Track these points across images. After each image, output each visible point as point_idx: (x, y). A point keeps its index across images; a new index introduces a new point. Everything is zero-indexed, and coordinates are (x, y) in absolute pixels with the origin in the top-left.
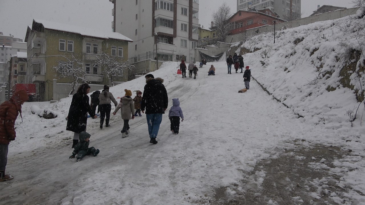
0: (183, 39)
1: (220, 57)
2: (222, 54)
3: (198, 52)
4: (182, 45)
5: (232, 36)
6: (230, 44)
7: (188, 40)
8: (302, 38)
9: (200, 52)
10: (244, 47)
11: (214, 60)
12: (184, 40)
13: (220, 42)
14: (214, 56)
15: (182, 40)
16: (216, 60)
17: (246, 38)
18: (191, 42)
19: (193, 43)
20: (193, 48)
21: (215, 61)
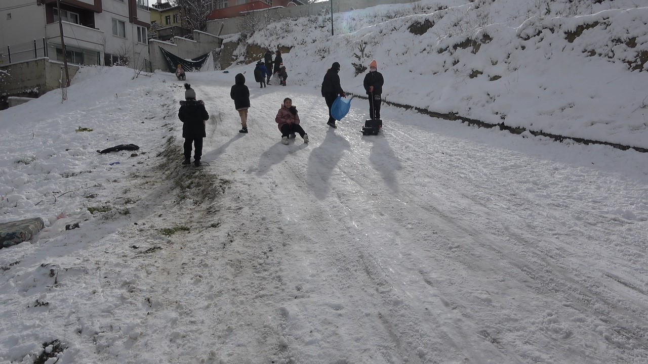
0: (117, 17)
1: (203, 62)
2: (206, 56)
3: (157, 50)
4: (115, 33)
5: (221, 22)
6: (217, 36)
7: (127, 20)
8: (424, 20)
9: (161, 49)
10: (255, 43)
11: (191, 67)
12: (120, 21)
13: (199, 31)
14: (190, 60)
15: (114, 20)
16: (196, 69)
17: (253, 26)
18: (135, 27)
19: (138, 28)
20: (139, 40)
21: (194, 70)
